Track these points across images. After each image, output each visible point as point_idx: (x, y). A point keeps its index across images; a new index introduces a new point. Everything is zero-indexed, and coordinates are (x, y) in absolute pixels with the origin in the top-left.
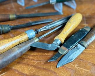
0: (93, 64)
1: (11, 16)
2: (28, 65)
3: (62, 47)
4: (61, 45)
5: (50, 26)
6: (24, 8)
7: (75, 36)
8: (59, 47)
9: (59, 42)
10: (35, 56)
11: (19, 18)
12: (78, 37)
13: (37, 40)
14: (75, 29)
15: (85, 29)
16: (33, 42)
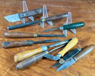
0: (78, 72)
1: (35, 35)
2: (40, 67)
3: (62, 59)
4: (61, 57)
5: (57, 45)
6: (43, 30)
7: (71, 53)
8: (60, 59)
9: (60, 56)
10: (45, 62)
11: (39, 36)
12: (72, 54)
13: (48, 52)
14: (72, 48)
15: (78, 49)
16: (45, 54)
